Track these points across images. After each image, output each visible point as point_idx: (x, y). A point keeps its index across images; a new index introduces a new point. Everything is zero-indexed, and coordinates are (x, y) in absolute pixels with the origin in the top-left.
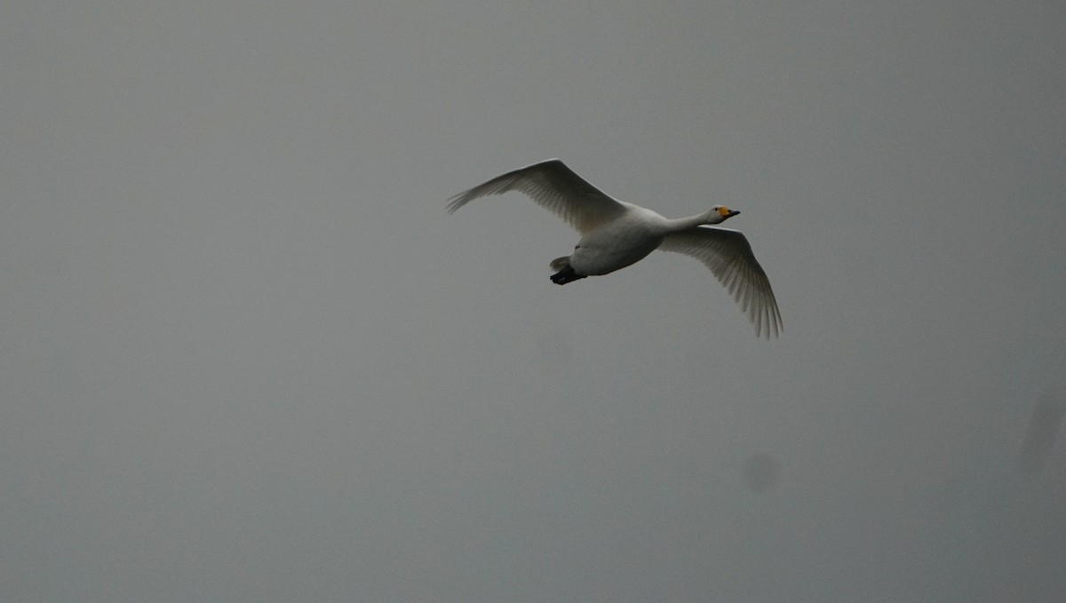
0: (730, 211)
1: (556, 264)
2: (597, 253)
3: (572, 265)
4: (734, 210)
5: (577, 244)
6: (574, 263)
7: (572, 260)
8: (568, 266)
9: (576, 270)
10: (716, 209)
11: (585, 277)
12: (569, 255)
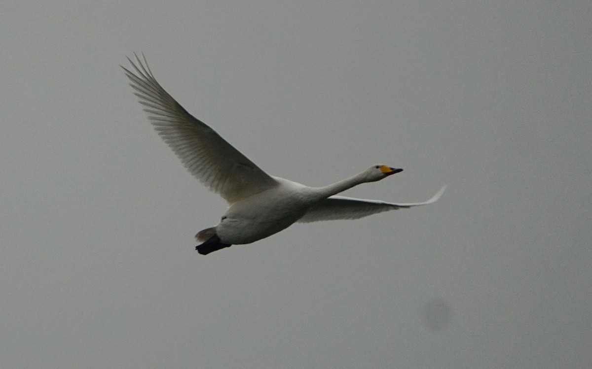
0: (392, 169)
1: (201, 235)
2: (246, 223)
3: (219, 234)
4: (396, 167)
5: (223, 215)
6: (221, 234)
7: (218, 230)
8: (215, 236)
9: (222, 239)
10: (377, 167)
11: (229, 245)
12: (215, 226)
